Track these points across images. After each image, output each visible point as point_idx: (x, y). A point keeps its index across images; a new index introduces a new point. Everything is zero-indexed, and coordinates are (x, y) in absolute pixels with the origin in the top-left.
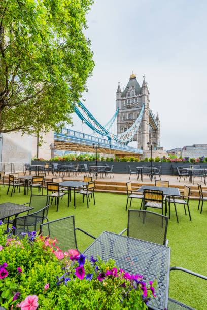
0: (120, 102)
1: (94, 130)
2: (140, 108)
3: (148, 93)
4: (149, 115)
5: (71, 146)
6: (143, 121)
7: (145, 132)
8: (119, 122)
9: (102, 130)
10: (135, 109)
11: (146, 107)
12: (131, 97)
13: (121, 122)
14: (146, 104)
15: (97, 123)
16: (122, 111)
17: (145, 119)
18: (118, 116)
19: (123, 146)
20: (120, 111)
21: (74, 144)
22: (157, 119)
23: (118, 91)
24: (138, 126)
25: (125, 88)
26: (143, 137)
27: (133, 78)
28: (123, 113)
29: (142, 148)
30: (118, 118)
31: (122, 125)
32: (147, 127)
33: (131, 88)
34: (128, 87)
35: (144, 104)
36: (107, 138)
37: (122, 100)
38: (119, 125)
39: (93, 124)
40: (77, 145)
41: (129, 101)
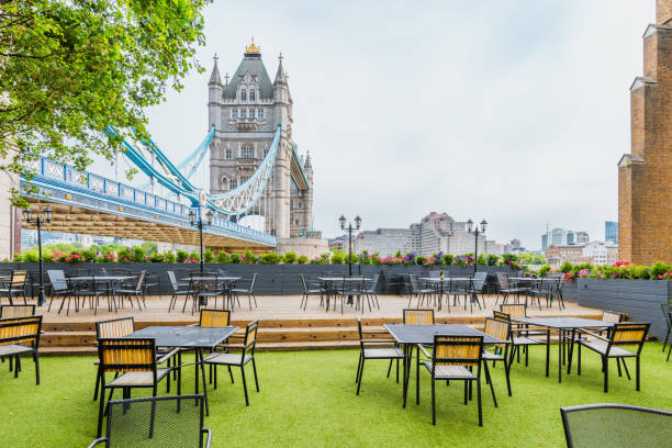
0: (218, 109)
1: (151, 176)
2: (270, 135)
3: (290, 101)
4: (290, 153)
5: (74, 217)
6: (277, 166)
7: (283, 194)
8: (216, 162)
9: (174, 178)
10: (258, 135)
11: (284, 135)
12: (249, 102)
13: (222, 163)
14: (284, 127)
15: (161, 158)
16: (224, 135)
17: (283, 163)
18: (212, 146)
19: (232, 226)
20: (218, 134)
21: (87, 212)
22: (308, 166)
23: (213, 83)
24: (266, 177)
25: (231, 76)
26: (278, 206)
27: (253, 56)
28: (227, 140)
29: (273, 232)
30: (212, 153)
31: (224, 170)
32: (286, 183)
33: (248, 79)
34: (240, 76)
35: (280, 125)
36: (189, 203)
37: (223, 106)
38: (217, 169)
39: (149, 158)
40: (96, 217)
41: (244, 111)
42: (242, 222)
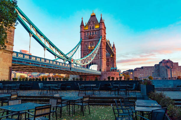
0: (83, 33)
2: (98, 39)
3: (105, 28)
4: (105, 44)
6: (101, 48)
7: (103, 57)
8: (83, 49)
10: (95, 39)
11: (103, 38)
12: (92, 30)
13: (84, 49)
14: (103, 36)
15: (58, 50)
16: (85, 41)
17: (103, 47)
18: (81, 44)
20: (83, 41)
22: (114, 47)
23: (82, 25)
25: (87, 23)
26: (101, 61)
27: (93, 16)
28: (86, 42)
29: (100, 70)
30: (81, 46)
31: (85, 51)
32: (104, 53)
33: (91, 23)
34: (89, 22)
35: (101, 36)
37: (85, 32)
38: (83, 51)
39: (54, 50)
41: (90, 33)
42: (90, 68)
